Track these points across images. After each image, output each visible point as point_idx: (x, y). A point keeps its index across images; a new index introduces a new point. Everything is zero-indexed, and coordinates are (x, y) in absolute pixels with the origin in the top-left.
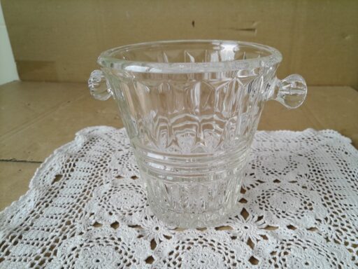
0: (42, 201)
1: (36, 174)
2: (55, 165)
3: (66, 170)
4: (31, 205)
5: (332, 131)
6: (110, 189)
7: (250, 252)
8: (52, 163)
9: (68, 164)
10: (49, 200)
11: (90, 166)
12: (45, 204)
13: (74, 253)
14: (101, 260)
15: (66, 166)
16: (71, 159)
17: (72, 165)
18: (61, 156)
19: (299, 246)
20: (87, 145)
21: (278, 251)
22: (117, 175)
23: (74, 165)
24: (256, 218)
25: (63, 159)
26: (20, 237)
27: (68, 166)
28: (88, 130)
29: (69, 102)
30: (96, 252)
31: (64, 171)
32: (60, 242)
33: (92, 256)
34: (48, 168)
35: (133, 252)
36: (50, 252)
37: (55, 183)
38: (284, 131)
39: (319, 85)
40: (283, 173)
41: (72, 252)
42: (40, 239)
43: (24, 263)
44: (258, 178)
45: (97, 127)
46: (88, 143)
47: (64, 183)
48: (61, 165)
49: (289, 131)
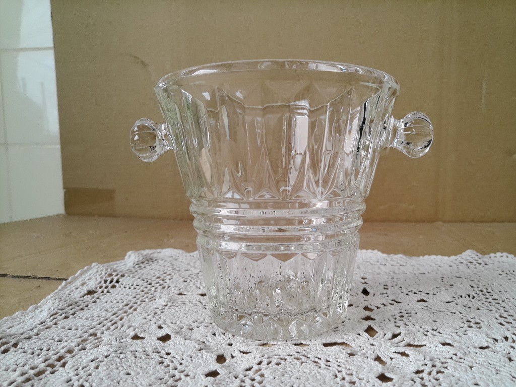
0: (61, 312)
1: (60, 288)
2: (90, 279)
3: (104, 285)
4: (44, 315)
5: (505, 254)
6: (165, 304)
7: (378, 368)
8: (86, 277)
9: (109, 279)
10: (71, 312)
11: (141, 283)
12: (64, 315)
13: (93, 364)
14: (133, 373)
15: (106, 282)
16: (115, 274)
17: (115, 281)
18: (100, 269)
19: (463, 365)
20: (141, 265)
21: (427, 369)
22: (178, 292)
23: (117, 282)
24: (389, 335)
25: (104, 273)
26: (15, 345)
27: (108, 282)
28: (146, 252)
29: (126, 232)
30: (129, 364)
31: (101, 287)
32: (74, 353)
33: (120, 368)
34: (78, 283)
35: (187, 366)
36: (57, 363)
37: (86, 296)
38: (433, 257)
39: (482, 222)
40: (431, 293)
41: (90, 364)
42: (45, 349)
43: (11, 373)
44: (392, 297)
45: (159, 250)
46: (143, 263)
47: (98, 298)
48: (99, 279)
49: (439, 257)
